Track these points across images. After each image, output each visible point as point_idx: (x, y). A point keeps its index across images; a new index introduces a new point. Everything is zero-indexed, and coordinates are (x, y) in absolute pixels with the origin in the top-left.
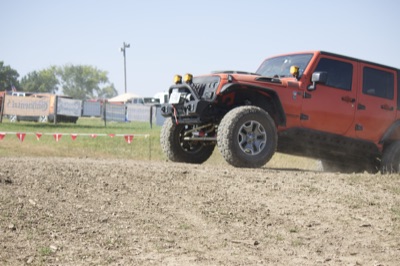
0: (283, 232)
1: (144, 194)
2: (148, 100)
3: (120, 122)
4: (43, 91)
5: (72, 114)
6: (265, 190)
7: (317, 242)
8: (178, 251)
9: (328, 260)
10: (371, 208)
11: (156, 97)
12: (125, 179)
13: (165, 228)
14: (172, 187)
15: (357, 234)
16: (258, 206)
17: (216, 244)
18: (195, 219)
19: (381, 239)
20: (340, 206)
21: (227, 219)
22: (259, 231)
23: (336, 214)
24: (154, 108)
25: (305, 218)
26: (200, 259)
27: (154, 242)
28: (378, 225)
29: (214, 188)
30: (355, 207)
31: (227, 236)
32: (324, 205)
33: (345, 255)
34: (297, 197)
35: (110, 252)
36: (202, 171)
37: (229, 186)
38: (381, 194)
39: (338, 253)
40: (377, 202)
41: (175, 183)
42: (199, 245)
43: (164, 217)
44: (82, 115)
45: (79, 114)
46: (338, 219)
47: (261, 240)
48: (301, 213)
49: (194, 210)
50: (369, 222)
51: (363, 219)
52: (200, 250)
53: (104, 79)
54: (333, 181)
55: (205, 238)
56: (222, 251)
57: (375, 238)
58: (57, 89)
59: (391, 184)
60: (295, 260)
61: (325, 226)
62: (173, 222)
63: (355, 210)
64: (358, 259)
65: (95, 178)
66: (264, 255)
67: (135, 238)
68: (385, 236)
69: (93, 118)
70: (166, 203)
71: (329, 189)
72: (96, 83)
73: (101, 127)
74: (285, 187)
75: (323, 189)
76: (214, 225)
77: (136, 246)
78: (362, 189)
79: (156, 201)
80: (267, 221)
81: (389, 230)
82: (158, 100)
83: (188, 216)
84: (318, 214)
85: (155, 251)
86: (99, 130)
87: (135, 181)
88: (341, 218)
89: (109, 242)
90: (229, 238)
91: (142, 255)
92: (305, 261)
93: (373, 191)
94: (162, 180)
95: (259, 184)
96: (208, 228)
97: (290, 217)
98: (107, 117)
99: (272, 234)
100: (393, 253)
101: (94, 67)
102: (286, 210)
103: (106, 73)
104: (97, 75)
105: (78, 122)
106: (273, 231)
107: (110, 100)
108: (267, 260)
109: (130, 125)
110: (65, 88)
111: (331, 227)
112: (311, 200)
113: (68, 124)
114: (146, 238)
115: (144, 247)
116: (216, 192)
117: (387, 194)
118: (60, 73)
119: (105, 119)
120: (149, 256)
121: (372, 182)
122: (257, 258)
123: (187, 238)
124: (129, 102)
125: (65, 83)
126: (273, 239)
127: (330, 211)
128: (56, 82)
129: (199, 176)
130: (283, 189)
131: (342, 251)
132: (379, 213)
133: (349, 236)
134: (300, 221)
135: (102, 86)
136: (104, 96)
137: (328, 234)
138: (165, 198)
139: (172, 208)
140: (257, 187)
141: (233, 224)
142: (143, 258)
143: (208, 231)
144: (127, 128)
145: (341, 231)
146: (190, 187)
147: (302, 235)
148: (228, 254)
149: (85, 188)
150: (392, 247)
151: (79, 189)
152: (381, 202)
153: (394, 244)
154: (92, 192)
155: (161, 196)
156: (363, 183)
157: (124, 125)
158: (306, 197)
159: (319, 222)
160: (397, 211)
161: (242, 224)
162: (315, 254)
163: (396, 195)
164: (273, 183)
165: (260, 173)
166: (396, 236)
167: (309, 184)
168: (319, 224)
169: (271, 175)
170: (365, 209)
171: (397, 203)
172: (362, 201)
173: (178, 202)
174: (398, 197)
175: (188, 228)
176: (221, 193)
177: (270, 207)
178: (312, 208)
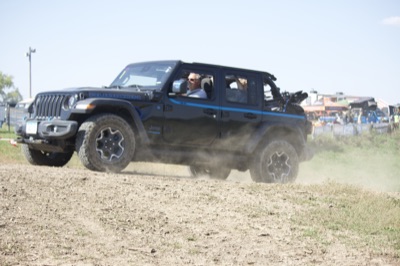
0: (181, 240)
1: (43, 200)
6: (164, 198)
7: (214, 250)
8: (74, 257)
10: (271, 217)
12: (24, 184)
13: (63, 234)
14: (71, 194)
15: (255, 244)
16: (157, 213)
17: (113, 252)
18: (93, 226)
19: (279, 249)
20: (239, 215)
21: (125, 226)
22: (157, 240)
23: (235, 223)
25: (203, 226)
27: (51, 248)
28: (277, 235)
29: (112, 195)
30: (254, 216)
31: (124, 243)
32: (222, 214)
33: (242, 264)
34: (196, 205)
35: (6, 257)
36: (102, 178)
37: (128, 193)
38: (281, 203)
39: (235, 262)
40: (276, 211)
41: (74, 189)
42: (95, 252)
43: (62, 223)
46: (236, 228)
47: (158, 248)
48: (199, 221)
49: (92, 217)
50: (268, 231)
51: (262, 228)
52: (97, 257)
53: (10, 84)
54: (232, 190)
55: (102, 245)
56: (119, 258)
57: (273, 247)
59: (291, 193)
61: (223, 234)
62: (71, 228)
63: (254, 219)
66: (161, 263)
67: (32, 243)
68: (283, 245)
70: (64, 209)
71: (228, 198)
72: (1, 87)
73: (5, 132)
74: (184, 195)
75: (223, 198)
76: (111, 232)
77: (33, 252)
78: (262, 198)
79: (54, 207)
80: (165, 229)
81: (288, 240)
83: (86, 222)
84: (216, 223)
85: (52, 257)
86: (3, 135)
87: (34, 187)
88: (240, 227)
89: (6, 248)
90: (126, 245)
91: (38, 261)
93: (273, 201)
94: (61, 186)
95: (158, 192)
96: (105, 235)
97: (188, 225)
98: (11, 122)
99: (170, 242)
100: (291, 263)
102: (185, 218)
103: (11, 77)
104: (2, 80)
106: (170, 239)
111: (229, 236)
112: (210, 209)
114: (43, 244)
115: (40, 253)
116: (115, 200)
117: (287, 203)
119: (9, 124)
120: (45, 261)
121: (272, 191)
123: (84, 245)
126: (170, 247)
127: (229, 220)
129: (98, 182)
130: (182, 197)
131: (240, 260)
132: (278, 223)
133: (247, 246)
134: (198, 229)
135: (7, 90)
137: (226, 243)
138: (64, 205)
139: (70, 214)
140: (156, 194)
141: (130, 232)
142: (39, 264)
143: (105, 238)
145: (239, 240)
146: (89, 194)
147: (200, 243)
148: (124, 261)
150: (291, 256)
152: (280, 211)
153: (293, 254)
155: (59, 202)
156: (263, 192)
158: (205, 206)
159: (217, 230)
160: (296, 222)
161: (139, 232)
162: (212, 262)
163: (296, 205)
164: (173, 191)
165: (160, 181)
166: (295, 246)
167: (209, 192)
168: (217, 233)
169: (171, 183)
170: (264, 219)
171: (297, 213)
172: (261, 211)
173: (77, 208)
174: (298, 207)
175: (86, 234)
176: (120, 200)
177: (168, 215)
178: (211, 217)
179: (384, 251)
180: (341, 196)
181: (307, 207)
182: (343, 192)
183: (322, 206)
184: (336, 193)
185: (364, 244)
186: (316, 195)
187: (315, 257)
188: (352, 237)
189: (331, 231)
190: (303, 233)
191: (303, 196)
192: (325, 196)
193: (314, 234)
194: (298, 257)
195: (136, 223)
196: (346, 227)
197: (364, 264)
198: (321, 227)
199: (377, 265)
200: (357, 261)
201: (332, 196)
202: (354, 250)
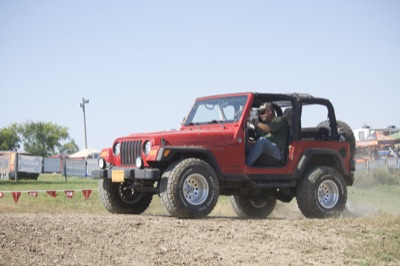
1: (98, 247)
3: (80, 177)
4: (5, 149)
5: (33, 171)
6: (219, 239)
10: (324, 252)
12: (79, 232)
16: (211, 254)
20: (292, 252)
23: (289, 259)
29: (167, 238)
30: (308, 252)
32: (276, 252)
34: (250, 244)
36: (156, 222)
37: (182, 236)
38: (334, 238)
40: (329, 246)
41: (128, 235)
44: (43, 172)
45: (40, 171)
48: (253, 260)
49: (147, 261)
51: (316, 263)
53: (65, 135)
54: (286, 228)
58: (19, 146)
59: (344, 228)
63: (308, 255)
65: (49, 233)
69: (54, 174)
70: (119, 255)
71: (282, 236)
72: (57, 139)
73: (62, 183)
74: (238, 235)
75: (276, 236)
78: (315, 234)
79: (109, 253)
84: (270, 260)
86: (59, 186)
87: (89, 234)
93: (326, 236)
94: (116, 232)
95: (212, 233)
97: (243, 264)
98: (68, 173)
101: (54, 123)
102: (239, 258)
103: (66, 128)
104: (58, 132)
105: (39, 179)
107: (70, 156)
109: (91, 180)
110: (26, 145)
112: (264, 247)
113: (29, 181)
117: (340, 238)
118: (21, 130)
119: (65, 175)
121: (325, 227)
124: (90, 157)
125: (27, 141)
127: (282, 257)
128: (17, 140)
129: (152, 227)
130: (235, 237)
132: (331, 258)
135: (62, 142)
136: (65, 152)
138: (119, 250)
139: (126, 258)
140: (210, 236)
144: (88, 183)
149: (39, 242)
151: (33, 244)
152: (333, 246)
154: (46, 246)
155: (114, 248)
156: (317, 228)
157: (85, 180)
158: (259, 245)
160: (350, 254)
163: (349, 239)
164: (227, 231)
165: (214, 223)
167: (263, 231)
169: (224, 223)
170: (317, 254)
171: (350, 247)
172: (315, 246)
173: (132, 253)
174: (351, 241)
176: (175, 243)
177: (222, 255)
178: (265, 255)
180: (393, 228)
181: (361, 241)
182: (395, 223)
183: (374, 239)
184: (389, 225)
186: (369, 228)
189: (383, 262)
190: (355, 265)
191: (355, 229)
192: (377, 228)
195: (190, 265)
198: (374, 259)
201: (385, 228)
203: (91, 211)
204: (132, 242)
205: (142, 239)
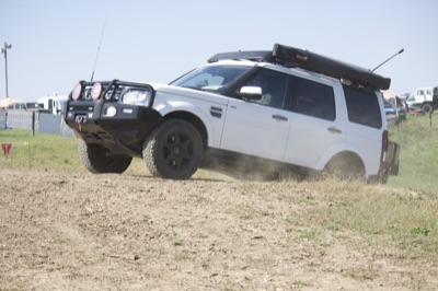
1: (17, 206)
2: (30, 105)
6: (150, 201)
7: (203, 255)
8: (51, 267)
9: (214, 275)
10: (265, 218)
11: (40, 102)
13: (39, 242)
14: (48, 199)
15: (247, 247)
16: (141, 217)
17: (93, 260)
18: (71, 232)
19: (274, 252)
20: (230, 217)
21: (106, 231)
22: (141, 246)
23: (226, 225)
24: (37, 114)
25: (192, 230)
26: (74, 275)
27: (25, 257)
28: (271, 237)
29: (92, 199)
30: (247, 218)
31: (105, 250)
32: (213, 216)
33: (233, 269)
34: (184, 207)
36: (81, 180)
37: (110, 197)
38: (276, 203)
39: (226, 267)
40: (270, 212)
41: (51, 193)
42: (75, 260)
43: (38, 230)
46: (227, 231)
47: (142, 254)
48: (186, 224)
49: (70, 223)
50: (261, 233)
51: (255, 230)
52: (75, 265)
54: (224, 190)
55: (81, 252)
56: (99, 267)
57: (268, 251)
59: (288, 192)
60: (179, 275)
61: (213, 238)
62: (48, 235)
63: (247, 221)
64: (248, 273)
66: (145, 271)
67: (5, 253)
68: (278, 248)
70: (40, 216)
71: (219, 199)
74: (171, 197)
75: (212, 199)
76: (92, 239)
77: (6, 262)
78: (255, 198)
79: (30, 213)
80: (150, 234)
81: (284, 242)
82: (42, 105)
83: (64, 229)
84: (206, 226)
85: (26, 266)
87: (8, 192)
88: (231, 230)
90: (107, 252)
91: (12, 272)
92: (188, 276)
93: (267, 201)
94: (37, 190)
95: (143, 194)
96: (85, 242)
97: (175, 229)
99: (155, 247)
100: (286, 267)
102: (171, 222)
106: (156, 244)
108: (148, 275)
109: (11, 132)
111: (219, 240)
112: (199, 211)
114: (17, 253)
115: (14, 263)
117: (282, 203)
120: (19, 272)
121: (267, 191)
122: (136, 274)
123: (61, 253)
124: (11, 107)
126: (155, 253)
127: (219, 222)
129: (77, 186)
130: (168, 199)
131: (231, 265)
132: (272, 224)
133: (238, 250)
134: (183, 234)
137: (216, 247)
138: (39, 210)
139: (48, 219)
140: (140, 197)
141: (113, 238)
142: (13, 274)
143: (85, 246)
144: (8, 136)
145: (230, 244)
147: (187, 248)
148: (105, 269)
150: (286, 260)
152: (275, 212)
153: (289, 257)
155: (35, 208)
156: (257, 192)
157: (4, 132)
158: (193, 208)
159: (206, 234)
160: (293, 222)
161: (122, 238)
162: (201, 268)
163: (293, 205)
164: (158, 193)
165: (145, 183)
166: (291, 249)
167: (198, 193)
168: (206, 237)
169: (156, 184)
170: (257, 220)
171: (293, 214)
172: (254, 212)
173: (54, 213)
174: (295, 207)
175: (63, 242)
176: (101, 204)
177: (153, 219)
178: (199, 220)
179: (388, 252)
180: (341, 195)
181: (305, 207)
182: (344, 189)
183: (320, 206)
184: (337, 191)
185: (367, 244)
186: (315, 194)
187: (312, 260)
188: (353, 237)
189: (330, 232)
190: (299, 234)
191: (299, 195)
192: (323, 194)
193: (311, 236)
194: (294, 260)
195: (119, 228)
196: (348, 227)
197: (366, 266)
198: (319, 228)
199: (380, 266)
200: (359, 263)
201: (332, 194)
202: (355, 252)
203: (10, 167)
204: (55, 202)
205: (66, 198)
